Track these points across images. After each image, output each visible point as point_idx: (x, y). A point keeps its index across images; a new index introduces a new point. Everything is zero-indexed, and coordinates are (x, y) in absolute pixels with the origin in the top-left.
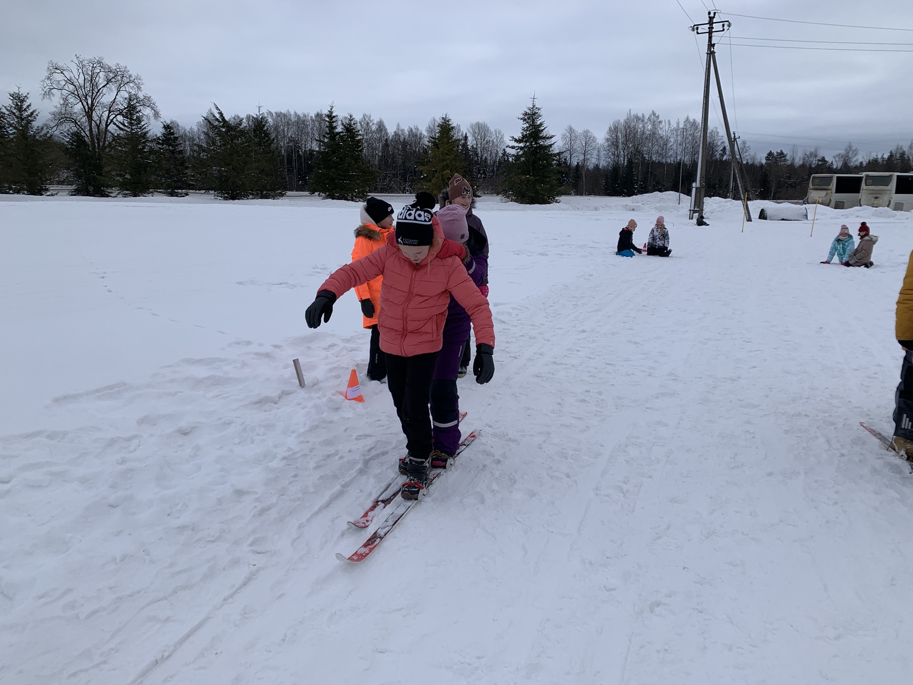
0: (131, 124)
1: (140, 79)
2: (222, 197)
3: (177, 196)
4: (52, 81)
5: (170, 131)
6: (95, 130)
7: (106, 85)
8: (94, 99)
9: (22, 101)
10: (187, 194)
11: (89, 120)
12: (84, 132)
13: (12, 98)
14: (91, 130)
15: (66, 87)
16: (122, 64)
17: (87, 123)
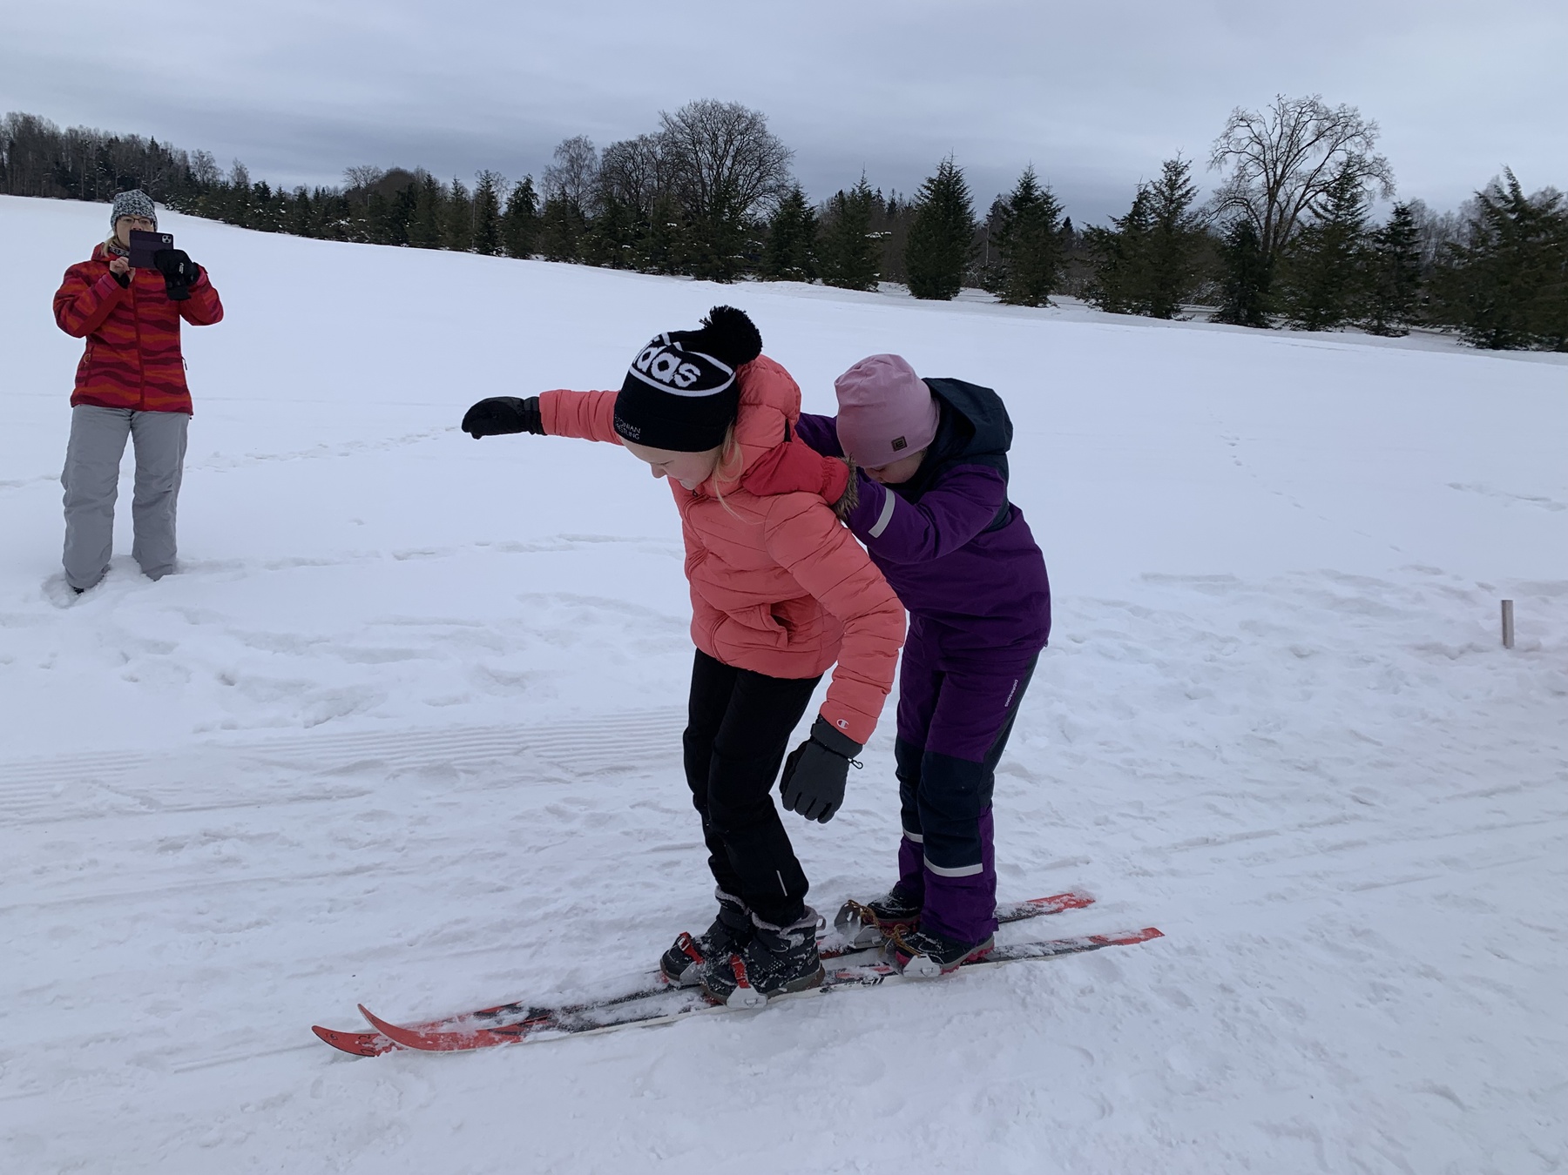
0: (1338, 207)
1: (1375, 129)
2: (1473, 342)
3: (1386, 335)
4: (1231, 139)
5: (1405, 218)
6: (1275, 218)
7: (1313, 142)
8: (1288, 165)
9: (1179, 174)
10: (1405, 333)
11: (1269, 201)
12: (1258, 221)
13: (1166, 169)
14: (1268, 218)
15: (1248, 150)
16: (1350, 105)
17: (1266, 206)
